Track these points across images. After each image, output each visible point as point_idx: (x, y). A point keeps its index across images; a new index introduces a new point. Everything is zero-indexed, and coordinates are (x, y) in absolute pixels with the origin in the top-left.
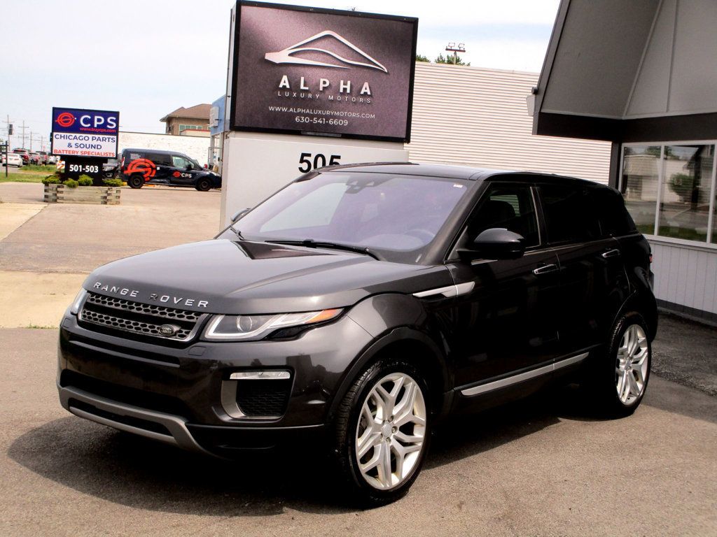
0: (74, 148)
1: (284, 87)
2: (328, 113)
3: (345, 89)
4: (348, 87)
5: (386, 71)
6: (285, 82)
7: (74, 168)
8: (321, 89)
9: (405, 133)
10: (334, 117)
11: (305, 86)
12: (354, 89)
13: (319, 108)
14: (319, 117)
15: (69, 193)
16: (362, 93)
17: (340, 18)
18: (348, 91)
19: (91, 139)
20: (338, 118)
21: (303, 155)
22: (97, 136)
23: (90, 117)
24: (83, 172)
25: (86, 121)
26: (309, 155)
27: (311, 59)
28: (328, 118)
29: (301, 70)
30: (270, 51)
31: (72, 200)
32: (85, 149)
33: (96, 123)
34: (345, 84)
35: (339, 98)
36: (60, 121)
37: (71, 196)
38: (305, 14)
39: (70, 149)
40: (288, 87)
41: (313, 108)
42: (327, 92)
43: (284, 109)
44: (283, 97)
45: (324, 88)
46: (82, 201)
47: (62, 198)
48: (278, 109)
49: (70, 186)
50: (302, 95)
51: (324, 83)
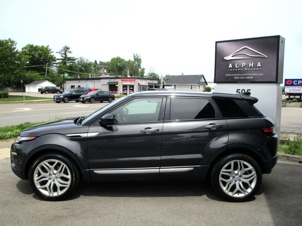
0: (291, 91)
1: (230, 67)
2: (245, 75)
3: (251, 66)
4: (252, 65)
5: (267, 57)
6: (230, 66)
7: (291, 97)
8: (243, 67)
9: (275, 79)
10: (248, 76)
11: (237, 66)
12: (255, 65)
13: (242, 73)
14: (242, 76)
15: (289, 104)
16: (258, 66)
17: (249, 41)
18: (252, 66)
19: (297, 88)
20: (249, 76)
21: (238, 90)
22: (299, 87)
23: (297, 81)
24: (295, 98)
25: (295, 82)
26: (239, 90)
27: (239, 57)
28: (245, 76)
29: (236, 61)
30: (225, 56)
31: (290, 107)
32: (295, 91)
33: (299, 83)
34: (251, 64)
35: (249, 69)
36: (287, 83)
37: (289, 105)
38: (237, 42)
39: (290, 91)
40: (231, 67)
41: (240, 74)
42: (245, 67)
43: (231, 75)
44: (230, 71)
45: (244, 66)
46: (293, 107)
47: (287, 106)
48: (229, 75)
49: (289, 102)
50: (236, 70)
51: (244, 64)
